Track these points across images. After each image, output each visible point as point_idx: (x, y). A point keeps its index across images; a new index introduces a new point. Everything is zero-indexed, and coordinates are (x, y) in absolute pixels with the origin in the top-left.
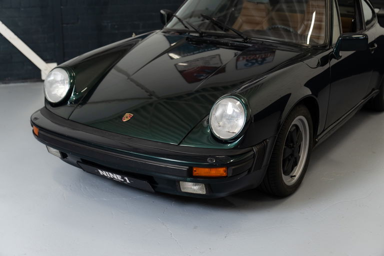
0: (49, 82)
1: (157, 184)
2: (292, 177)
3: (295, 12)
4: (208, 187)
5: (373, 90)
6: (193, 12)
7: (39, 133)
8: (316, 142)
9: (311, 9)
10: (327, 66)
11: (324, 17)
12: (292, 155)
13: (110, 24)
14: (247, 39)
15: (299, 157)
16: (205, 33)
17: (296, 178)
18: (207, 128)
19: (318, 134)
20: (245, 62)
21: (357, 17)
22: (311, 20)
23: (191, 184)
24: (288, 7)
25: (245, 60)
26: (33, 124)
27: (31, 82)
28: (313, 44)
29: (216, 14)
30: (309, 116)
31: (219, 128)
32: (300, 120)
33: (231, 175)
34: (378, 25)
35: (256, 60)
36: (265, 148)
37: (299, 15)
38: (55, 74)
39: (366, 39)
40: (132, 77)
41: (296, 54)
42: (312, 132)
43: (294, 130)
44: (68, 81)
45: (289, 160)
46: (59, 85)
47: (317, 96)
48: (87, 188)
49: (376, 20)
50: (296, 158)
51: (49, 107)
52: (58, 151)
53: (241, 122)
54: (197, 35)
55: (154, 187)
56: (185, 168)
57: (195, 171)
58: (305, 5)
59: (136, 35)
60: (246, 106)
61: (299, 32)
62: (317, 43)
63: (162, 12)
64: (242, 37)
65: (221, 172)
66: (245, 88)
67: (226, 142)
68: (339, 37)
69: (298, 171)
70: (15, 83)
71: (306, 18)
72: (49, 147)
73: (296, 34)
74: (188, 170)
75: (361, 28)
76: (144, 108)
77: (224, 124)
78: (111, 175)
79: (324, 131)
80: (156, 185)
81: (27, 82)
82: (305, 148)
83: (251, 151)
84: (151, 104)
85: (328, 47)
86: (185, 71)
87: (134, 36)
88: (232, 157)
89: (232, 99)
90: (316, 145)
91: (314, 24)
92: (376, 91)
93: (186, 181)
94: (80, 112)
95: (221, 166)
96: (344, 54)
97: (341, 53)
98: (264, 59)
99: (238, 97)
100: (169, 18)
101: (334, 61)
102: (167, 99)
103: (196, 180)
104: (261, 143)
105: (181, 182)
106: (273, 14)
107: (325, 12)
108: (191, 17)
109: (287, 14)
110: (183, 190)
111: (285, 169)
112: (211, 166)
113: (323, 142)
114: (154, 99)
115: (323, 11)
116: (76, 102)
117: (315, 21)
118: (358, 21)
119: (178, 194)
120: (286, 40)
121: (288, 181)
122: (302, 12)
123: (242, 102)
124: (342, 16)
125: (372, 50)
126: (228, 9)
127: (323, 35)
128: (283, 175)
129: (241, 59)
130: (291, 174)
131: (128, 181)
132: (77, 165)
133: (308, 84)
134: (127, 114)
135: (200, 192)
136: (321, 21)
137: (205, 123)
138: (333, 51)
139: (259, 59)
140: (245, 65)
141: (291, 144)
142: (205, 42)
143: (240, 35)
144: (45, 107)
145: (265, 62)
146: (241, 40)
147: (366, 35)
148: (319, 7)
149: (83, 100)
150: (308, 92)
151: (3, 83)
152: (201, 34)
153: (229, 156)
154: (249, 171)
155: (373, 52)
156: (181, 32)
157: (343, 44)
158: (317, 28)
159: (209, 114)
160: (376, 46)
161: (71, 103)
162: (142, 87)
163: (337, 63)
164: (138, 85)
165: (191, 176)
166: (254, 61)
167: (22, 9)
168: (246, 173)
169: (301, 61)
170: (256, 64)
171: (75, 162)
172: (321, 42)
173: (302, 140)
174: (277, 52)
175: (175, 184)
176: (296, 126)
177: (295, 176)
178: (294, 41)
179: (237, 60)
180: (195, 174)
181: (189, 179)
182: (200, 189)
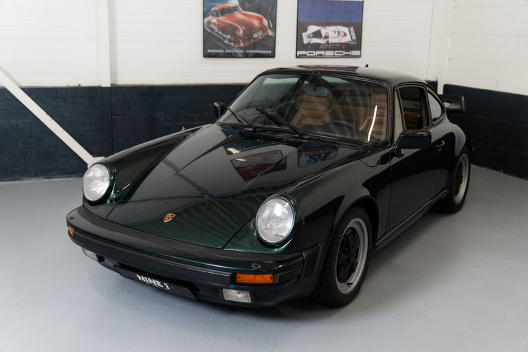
0: (88, 178)
1: (200, 291)
2: (349, 284)
3: (359, 105)
4: (254, 295)
5: (443, 190)
6: (251, 103)
7: (74, 234)
8: (377, 247)
9: (373, 103)
10: (388, 165)
11: (386, 111)
12: (348, 261)
13: (163, 116)
14: (302, 135)
15: (357, 263)
16: (259, 128)
17: (353, 286)
18: (253, 231)
19: (378, 238)
20: (308, 158)
21: (423, 112)
22: (373, 115)
23: (235, 291)
24: (352, 100)
25: (308, 157)
26: (69, 224)
27: (76, 176)
28: (374, 141)
29: (277, 104)
30: (367, 218)
31: (266, 231)
32: (357, 223)
33: (277, 282)
34: (447, 121)
35: (320, 155)
36: (316, 254)
37: (362, 109)
38: (94, 170)
39: (429, 136)
40: (181, 172)
41: (355, 151)
42: (371, 235)
43: (350, 234)
44: (108, 179)
45: (345, 266)
46: (98, 182)
47: (376, 197)
48: (125, 294)
49: (445, 115)
50: (352, 264)
51: (87, 205)
52: (94, 254)
53: (289, 225)
54: (251, 129)
55: (195, 295)
56: (228, 274)
57: (239, 277)
58: (368, 98)
59: (186, 128)
60: (295, 208)
61: (361, 129)
62: (379, 140)
63: (216, 104)
64: (298, 133)
65: (267, 278)
66: (301, 185)
67: (272, 246)
68: (401, 134)
69: (355, 279)
70: (59, 178)
71: (368, 113)
72: (85, 250)
73: (357, 131)
74: (231, 276)
75: (428, 124)
76: (194, 207)
77: (271, 226)
78: (150, 281)
79: (385, 235)
80: (198, 293)
81: (71, 177)
82: (363, 253)
83: (300, 256)
84: (203, 204)
85: (389, 145)
86: (242, 167)
87: (183, 130)
88: (280, 263)
89: (280, 200)
90: (377, 249)
91: (376, 119)
92: (446, 191)
93: (229, 288)
94: (121, 212)
95: (267, 273)
96: (407, 153)
97: (403, 151)
98: (327, 155)
99: (287, 197)
100: (223, 110)
101: (395, 160)
102: (223, 198)
103: (240, 287)
104: (311, 247)
105: (224, 290)
106: (338, 107)
107: (386, 106)
108: (248, 108)
109: (351, 107)
110: (226, 298)
111: (341, 276)
112: (257, 272)
113: (385, 247)
114: (207, 198)
115: (385, 104)
116: (116, 200)
117: (377, 115)
118: (424, 116)
119: (221, 302)
120: (349, 137)
121: (344, 289)
122: (365, 105)
123: (290, 204)
124: (405, 110)
125: (439, 148)
126: (290, 99)
127: (384, 130)
128: (337, 282)
129: (304, 155)
130: (348, 281)
131: (168, 288)
132: (115, 269)
133: (366, 184)
134: (169, 215)
135: (245, 301)
136: (383, 116)
137: (252, 225)
138: (394, 149)
139: (323, 155)
140: (308, 162)
141: (347, 249)
142: (259, 137)
143: (295, 131)
144: (83, 205)
145: (328, 157)
146: (297, 136)
147: (430, 133)
148: (380, 101)
149: (124, 198)
150: (366, 192)
151: (46, 178)
152: (255, 128)
153: (277, 262)
154: (299, 277)
155: (440, 150)
156: (234, 127)
157: (405, 141)
158: (379, 123)
159: (255, 216)
160: (444, 143)
161: (111, 202)
162: (194, 185)
163: (399, 162)
164: (190, 182)
165: (234, 283)
166: (317, 157)
167: (69, 100)
168: (295, 280)
169: (358, 159)
170: (319, 160)
171: (112, 265)
172: (383, 138)
173: (359, 244)
174: (340, 149)
175: (218, 292)
176: (353, 229)
177: (352, 284)
178: (356, 138)
179: (299, 156)
180: (238, 280)
181: (232, 286)
182: (244, 297)
